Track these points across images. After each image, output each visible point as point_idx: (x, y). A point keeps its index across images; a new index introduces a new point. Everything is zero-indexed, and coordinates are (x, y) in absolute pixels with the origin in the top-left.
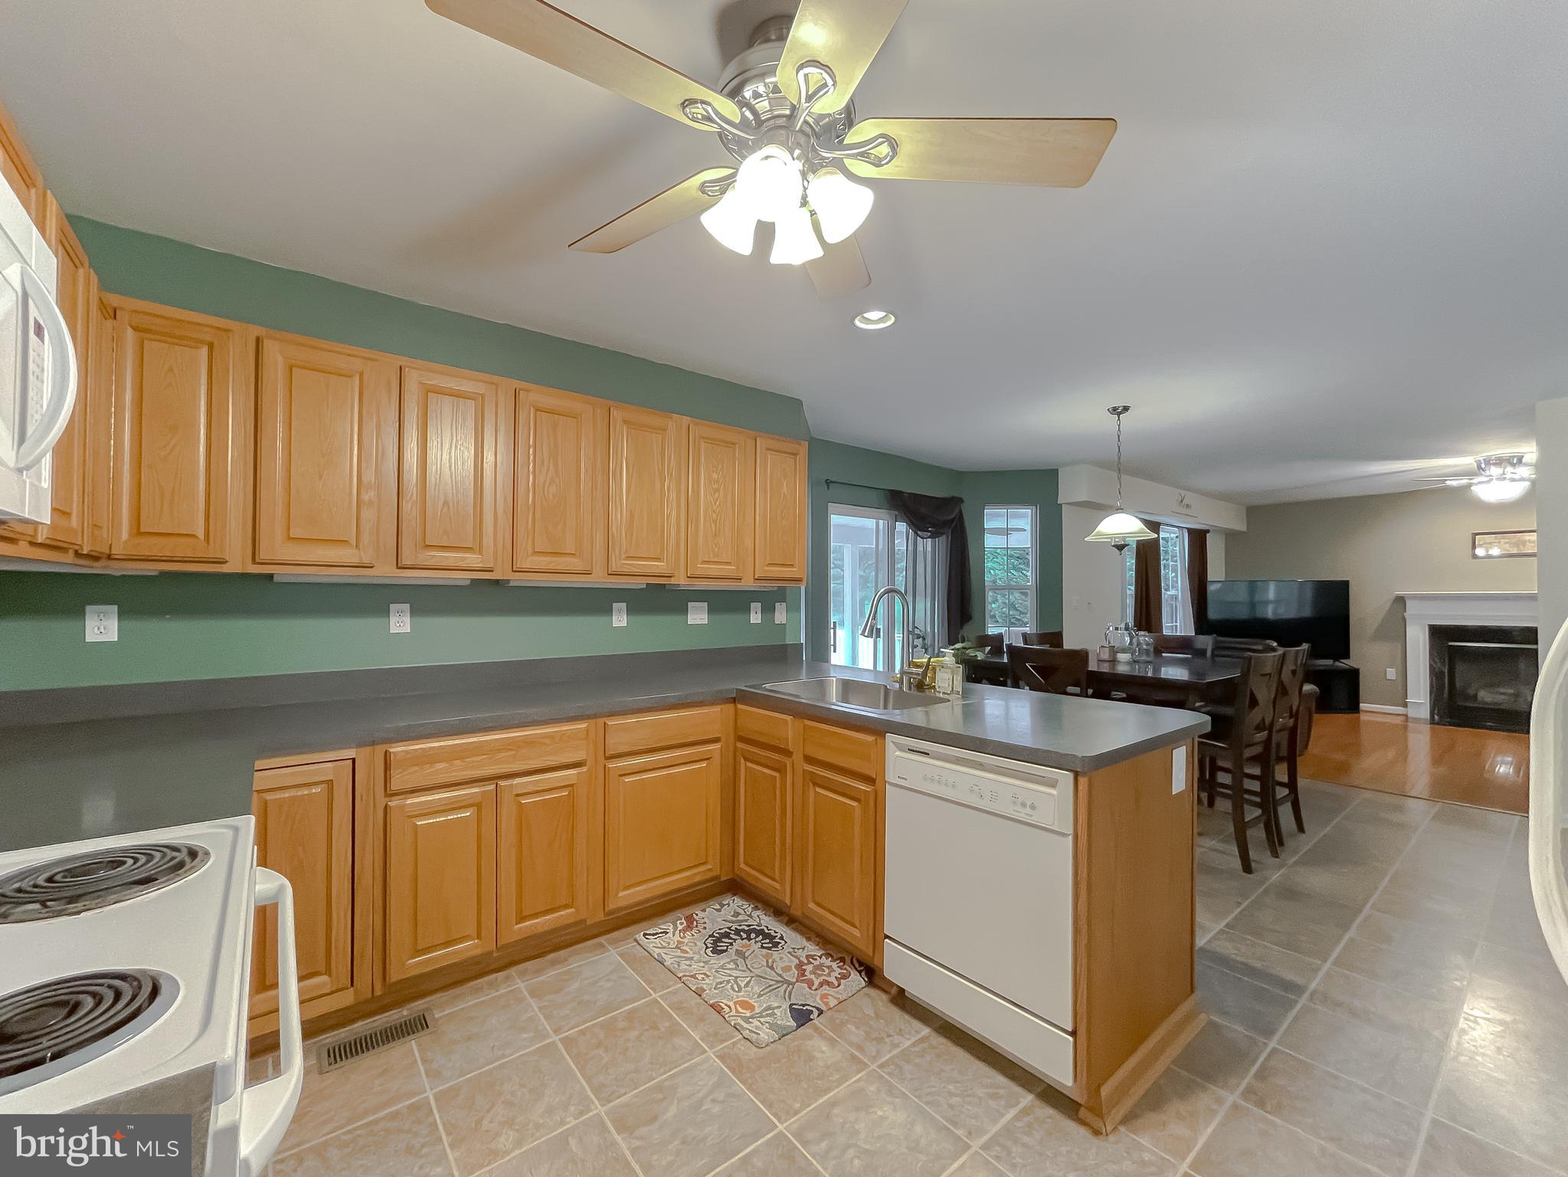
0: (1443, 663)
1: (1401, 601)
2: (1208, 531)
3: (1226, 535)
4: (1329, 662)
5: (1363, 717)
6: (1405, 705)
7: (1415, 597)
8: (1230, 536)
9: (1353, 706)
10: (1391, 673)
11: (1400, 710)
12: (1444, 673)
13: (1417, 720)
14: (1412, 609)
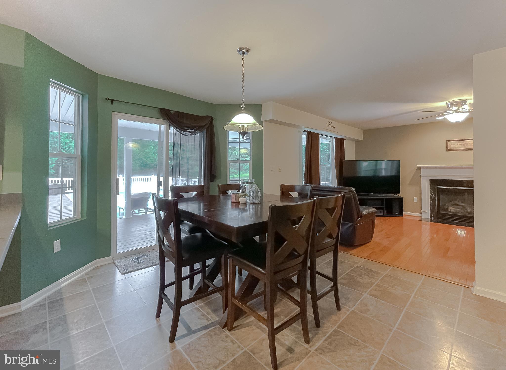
0: (435, 195)
1: (419, 169)
2: (345, 139)
3: (356, 142)
4: (393, 195)
5: (404, 217)
6: (421, 213)
7: (424, 167)
8: (357, 142)
9: (401, 213)
10: (416, 199)
11: (418, 215)
12: (436, 199)
13: (425, 219)
14: (424, 172)
